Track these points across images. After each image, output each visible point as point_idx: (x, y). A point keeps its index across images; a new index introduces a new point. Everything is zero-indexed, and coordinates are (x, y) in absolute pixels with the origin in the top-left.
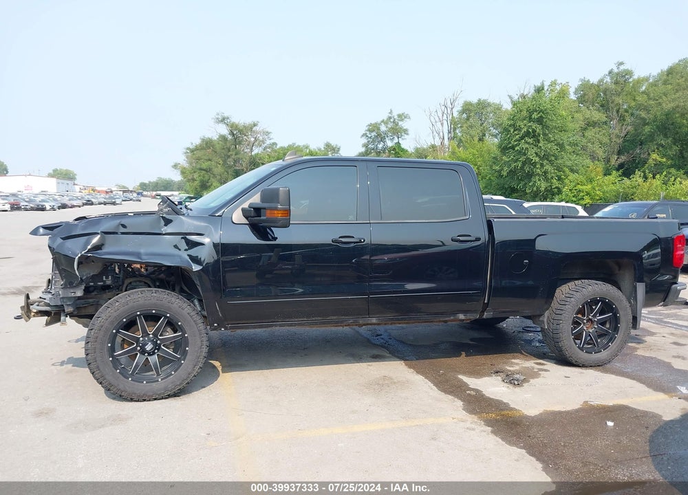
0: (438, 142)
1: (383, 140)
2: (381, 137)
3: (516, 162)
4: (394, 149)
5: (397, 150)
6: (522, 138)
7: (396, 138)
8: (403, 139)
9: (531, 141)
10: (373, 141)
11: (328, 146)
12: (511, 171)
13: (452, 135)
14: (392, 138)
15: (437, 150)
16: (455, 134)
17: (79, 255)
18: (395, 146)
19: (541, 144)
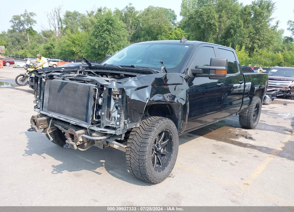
0: (53, 29)
1: (22, 25)
2: (21, 23)
4: (29, 30)
5: (31, 31)
6: (105, 31)
7: (29, 24)
8: (33, 25)
10: (17, 25)
13: (60, 27)
14: (27, 24)
15: (53, 33)
16: (62, 26)
17: (148, 100)
18: (29, 29)
19: (112, 35)
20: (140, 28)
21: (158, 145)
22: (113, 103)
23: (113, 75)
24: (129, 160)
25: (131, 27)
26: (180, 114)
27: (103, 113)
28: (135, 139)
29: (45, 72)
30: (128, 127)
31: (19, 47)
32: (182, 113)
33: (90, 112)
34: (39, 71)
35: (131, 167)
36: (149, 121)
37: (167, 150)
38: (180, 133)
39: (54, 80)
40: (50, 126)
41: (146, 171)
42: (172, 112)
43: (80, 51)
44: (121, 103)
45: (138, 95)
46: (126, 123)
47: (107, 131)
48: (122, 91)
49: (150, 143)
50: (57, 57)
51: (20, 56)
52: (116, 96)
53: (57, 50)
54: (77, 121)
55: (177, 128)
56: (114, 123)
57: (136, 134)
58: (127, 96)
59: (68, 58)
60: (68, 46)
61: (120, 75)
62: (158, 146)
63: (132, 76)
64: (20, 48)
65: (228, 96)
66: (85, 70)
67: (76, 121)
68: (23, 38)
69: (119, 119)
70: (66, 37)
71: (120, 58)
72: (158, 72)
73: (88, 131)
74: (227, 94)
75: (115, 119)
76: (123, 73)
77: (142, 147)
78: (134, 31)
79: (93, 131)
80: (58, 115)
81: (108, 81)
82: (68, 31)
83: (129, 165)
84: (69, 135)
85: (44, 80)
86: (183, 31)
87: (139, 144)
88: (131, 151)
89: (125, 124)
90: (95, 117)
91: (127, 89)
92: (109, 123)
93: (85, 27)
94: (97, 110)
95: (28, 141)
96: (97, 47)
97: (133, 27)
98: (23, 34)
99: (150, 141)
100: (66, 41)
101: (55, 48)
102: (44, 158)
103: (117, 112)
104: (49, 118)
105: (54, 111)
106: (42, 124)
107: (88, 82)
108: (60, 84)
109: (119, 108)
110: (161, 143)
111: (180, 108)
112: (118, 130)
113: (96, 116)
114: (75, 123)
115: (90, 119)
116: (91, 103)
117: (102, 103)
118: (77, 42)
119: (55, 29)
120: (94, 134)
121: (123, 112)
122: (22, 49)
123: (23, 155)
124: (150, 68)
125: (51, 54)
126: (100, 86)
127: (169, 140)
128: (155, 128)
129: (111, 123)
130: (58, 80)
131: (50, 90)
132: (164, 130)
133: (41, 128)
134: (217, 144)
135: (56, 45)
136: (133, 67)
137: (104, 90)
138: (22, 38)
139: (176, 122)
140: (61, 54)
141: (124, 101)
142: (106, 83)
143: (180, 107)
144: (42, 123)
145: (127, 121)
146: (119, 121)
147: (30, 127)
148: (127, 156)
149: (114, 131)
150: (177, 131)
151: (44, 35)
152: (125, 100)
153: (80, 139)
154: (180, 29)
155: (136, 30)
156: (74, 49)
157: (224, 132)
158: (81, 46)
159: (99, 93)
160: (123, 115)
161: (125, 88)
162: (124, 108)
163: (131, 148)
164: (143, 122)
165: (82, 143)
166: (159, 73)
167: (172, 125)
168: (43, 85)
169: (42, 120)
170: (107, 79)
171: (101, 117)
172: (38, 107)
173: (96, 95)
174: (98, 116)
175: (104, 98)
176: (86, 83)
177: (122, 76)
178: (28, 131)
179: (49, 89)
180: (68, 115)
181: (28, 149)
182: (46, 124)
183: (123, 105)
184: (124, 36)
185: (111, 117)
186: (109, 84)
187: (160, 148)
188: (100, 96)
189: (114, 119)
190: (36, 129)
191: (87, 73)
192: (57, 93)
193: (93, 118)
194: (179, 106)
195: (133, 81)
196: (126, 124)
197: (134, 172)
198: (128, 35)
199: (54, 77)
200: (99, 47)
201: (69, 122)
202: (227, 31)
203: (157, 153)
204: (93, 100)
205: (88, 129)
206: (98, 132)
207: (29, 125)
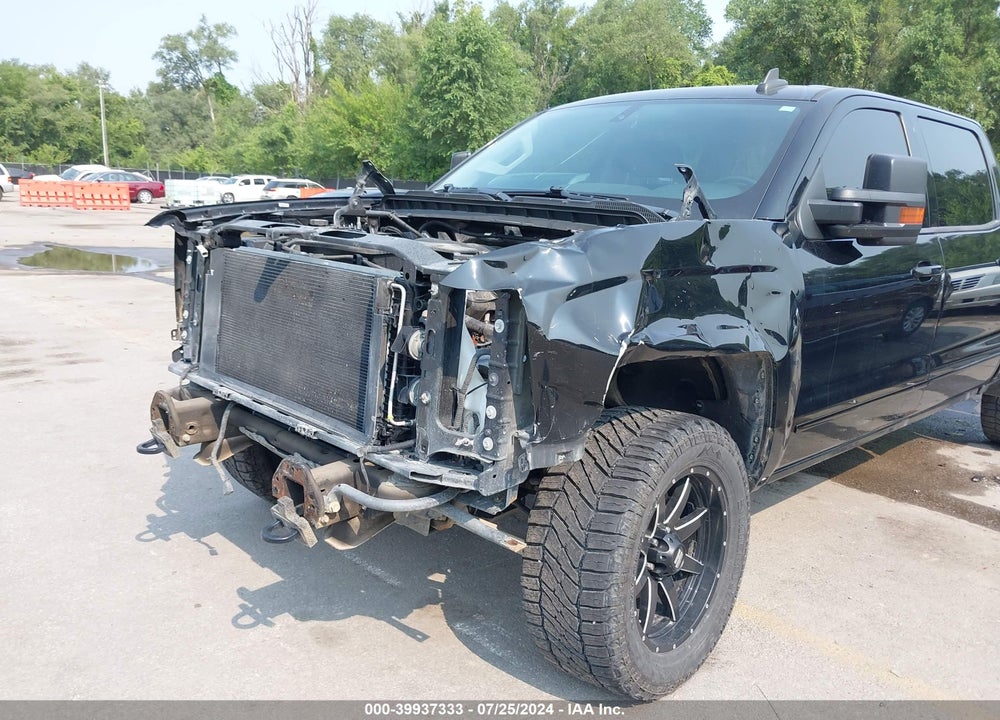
0: (288, 79)
1: (193, 66)
2: (189, 61)
3: (444, 116)
4: (215, 84)
5: (220, 86)
6: (452, 81)
7: (215, 65)
8: (228, 68)
9: (466, 86)
10: (176, 67)
11: (85, 68)
12: (437, 132)
13: (312, 69)
14: (208, 64)
15: (289, 91)
16: (317, 67)
17: (625, 345)
18: (215, 79)
19: (480, 93)
20: (579, 70)
21: (660, 535)
22: (468, 349)
23: (475, 231)
24: (533, 599)
25: (550, 66)
26: (761, 399)
27: (424, 395)
28: (563, 509)
29: (214, 217)
30: (532, 461)
31: (182, 139)
32: (768, 396)
33: (375, 390)
34: (191, 215)
35: (545, 631)
36: (624, 433)
37: (701, 553)
38: (756, 480)
39: (241, 248)
40: (221, 437)
41: (612, 653)
42: (725, 388)
43: (377, 150)
44: (501, 353)
45: (579, 321)
46: (523, 443)
47: (439, 477)
48: (510, 302)
49: (629, 534)
50: (300, 171)
51: (186, 169)
52: (483, 320)
53: (300, 148)
54: (322, 424)
55: (745, 459)
56: (472, 443)
57: (569, 487)
58: (530, 326)
59: (335, 175)
60: (335, 133)
61: (503, 231)
62: (661, 541)
63: (551, 234)
64: (187, 145)
65: (923, 321)
66: (367, 212)
67: (318, 422)
68: (197, 110)
69: (494, 428)
70: (331, 101)
71: (505, 163)
72: (668, 218)
73: (364, 471)
74: (919, 312)
75: (477, 425)
76: (514, 222)
77: (594, 550)
78: (559, 79)
79: (383, 471)
80: (251, 394)
81: (448, 255)
82: (337, 83)
83: (536, 622)
84: (284, 485)
85: (201, 249)
86: (732, 75)
87: (581, 535)
88: (543, 560)
89: (519, 450)
90: (394, 411)
91: (528, 291)
92: (451, 440)
93: (393, 70)
94: (403, 383)
95: (167, 478)
96: (428, 134)
97: (557, 64)
98: (196, 97)
99: (630, 525)
100: (332, 116)
101: (295, 141)
102: (213, 553)
103: (483, 391)
104: (221, 405)
105: (239, 376)
106: (191, 427)
107: (371, 258)
108: (261, 266)
109: (493, 378)
110: (672, 525)
111: (762, 374)
112: (487, 475)
113: (399, 407)
114: (315, 429)
115: (374, 419)
116: (380, 350)
117: (421, 352)
118: (364, 120)
119: (297, 80)
120: (387, 486)
121: (510, 397)
122: (193, 147)
123: (138, 537)
124: (632, 198)
125: (283, 161)
126: (413, 279)
127: (711, 511)
128: (652, 465)
129: (459, 442)
130: (255, 253)
131: (225, 289)
132: (692, 471)
133: (187, 443)
134: (894, 517)
135: (299, 131)
136: (556, 194)
137: (430, 296)
138: (194, 111)
139: (740, 435)
140: (313, 160)
141: (517, 348)
142: (442, 265)
143: (763, 368)
144: (192, 423)
145: (528, 436)
146: (495, 436)
147: (150, 438)
148: (525, 581)
149: (473, 478)
150: (744, 472)
151: (259, 99)
152: (519, 340)
153: (331, 505)
154: (724, 67)
155: (565, 77)
156: (354, 145)
157: (919, 462)
158: (380, 134)
159: (409, 309)
160: (510, 407)
161: (519, 290)
162: (517, 375)
163: (545, 548)
164: (597, 435)
165: (337, 519)
166: (673, 221)
167: (724, 450)
168: (200, 268)
169: (193, 411)
170: (448, 246)
171: (418, 411)
172: (185, 357)
173: (398, 318)
174: (404, 405)
175: (430, 331)
176: (363, 264)
177: (511, 233)
178: (140, 451)
179: (222, 289)
180: (290, 396)
181: (163, 514)
182: (207, 426)
183: (511, 364)
184: (524, 96)
185: (459, 412)
186: (452, 269)
187: (671, 551)
188: (416, 322)
189: (470, 422)
190: (170, 444)
191: (374, 222)
192: (252, 301)
193: (386, 414)
194: (760, 363)
195: (558, 256)
196: (524, 451)
197: (556, 652)
198: (538, 92)
199: (244, 237)
200: (438, 134)
201: (290, 424)
202: (899, 70)
203: (658, 572)
204: (384, 337)
205: (361, 460)
206: (401, 478)
207: (144, 428)
